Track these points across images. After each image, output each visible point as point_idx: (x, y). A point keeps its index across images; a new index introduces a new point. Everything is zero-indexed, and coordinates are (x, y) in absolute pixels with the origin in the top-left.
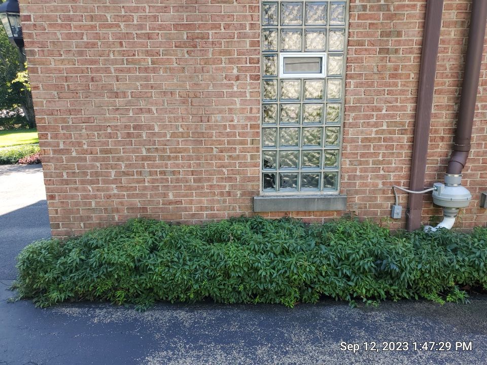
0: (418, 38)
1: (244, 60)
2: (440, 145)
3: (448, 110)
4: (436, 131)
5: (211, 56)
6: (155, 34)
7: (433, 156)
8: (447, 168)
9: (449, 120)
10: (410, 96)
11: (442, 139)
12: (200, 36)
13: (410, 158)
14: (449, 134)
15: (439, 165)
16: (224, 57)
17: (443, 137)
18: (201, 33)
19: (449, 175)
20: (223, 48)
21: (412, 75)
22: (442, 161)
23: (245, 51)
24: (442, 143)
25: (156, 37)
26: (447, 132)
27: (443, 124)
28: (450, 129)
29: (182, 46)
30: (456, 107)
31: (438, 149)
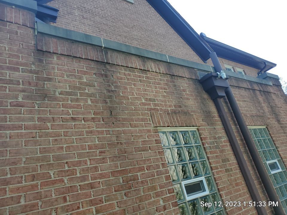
1: (165, 192)
5: (142, 194)
6: (97, 183)
10: (248, 196)
12: (132, 178)
16: (152, 192)
18: (133, 175)
20: (149, 185)
21: (243, 183)
23: (164, 184)
25: (98, 185)
29: (120, 189)
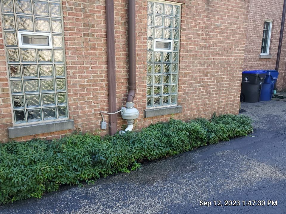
0: (104, 29)
2: (122, 87)
3: (124, 69)
4: (119, 80)
7: (119, 93)
8: (127, 99)
9: (125, 74)
10: (103, 61)
11: (123, 84)
13: (107, 95)
14: (126, 81)
15: (123, 98)
17: (123, 83)
19: (128, 103)
21: (103, 49)
22: (124, 95)
24: (123, 86)
26: (125, 80)
27: (122, 76)
28: (126, 78)
30: (127, 67)
31: (121, 89)
